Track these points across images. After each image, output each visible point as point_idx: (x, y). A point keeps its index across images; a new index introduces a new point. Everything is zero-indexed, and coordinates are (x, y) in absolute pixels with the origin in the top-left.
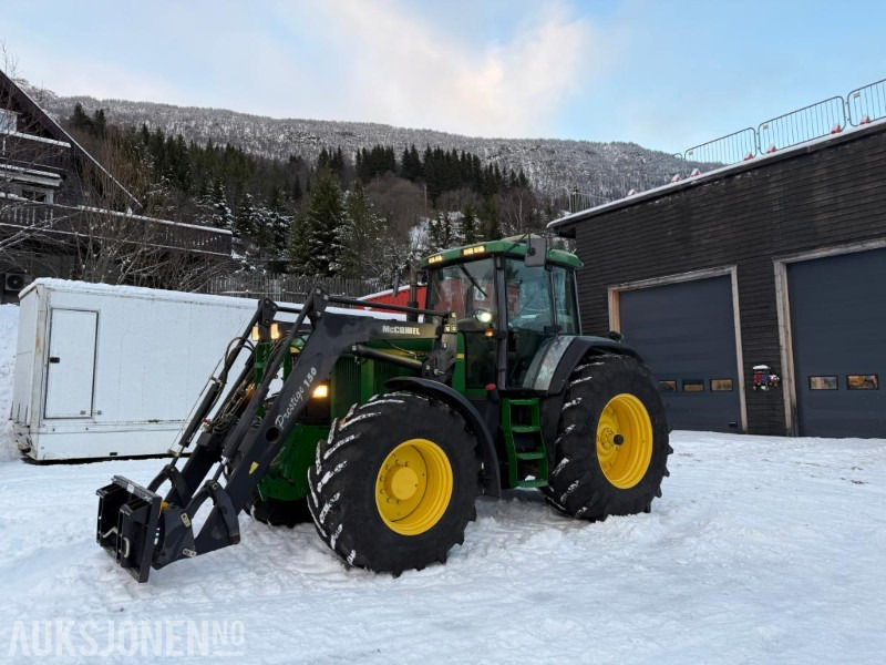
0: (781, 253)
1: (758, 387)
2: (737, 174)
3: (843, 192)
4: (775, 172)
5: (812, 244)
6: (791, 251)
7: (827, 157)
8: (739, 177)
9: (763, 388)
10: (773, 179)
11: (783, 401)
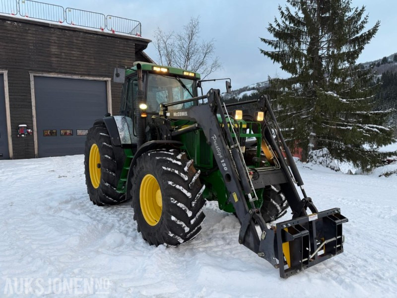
0: (33, 70)
1: (20, 135)
2: (8, 20)
3: (64, 51)
4: (31, 29)
5: (50, 70)
6: (39, 71)
7: (58, 32)
8: (9, 22)
9: (23, 136)
10: (30, 32)
11: (34, 142)
